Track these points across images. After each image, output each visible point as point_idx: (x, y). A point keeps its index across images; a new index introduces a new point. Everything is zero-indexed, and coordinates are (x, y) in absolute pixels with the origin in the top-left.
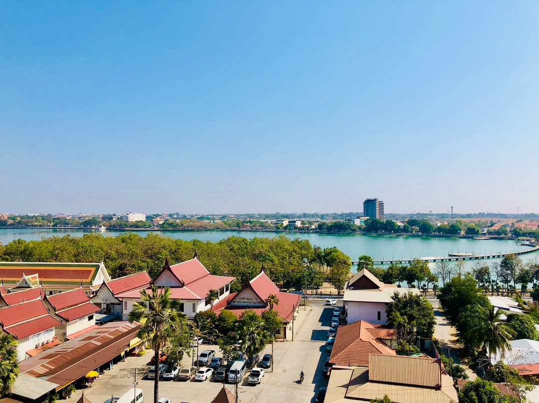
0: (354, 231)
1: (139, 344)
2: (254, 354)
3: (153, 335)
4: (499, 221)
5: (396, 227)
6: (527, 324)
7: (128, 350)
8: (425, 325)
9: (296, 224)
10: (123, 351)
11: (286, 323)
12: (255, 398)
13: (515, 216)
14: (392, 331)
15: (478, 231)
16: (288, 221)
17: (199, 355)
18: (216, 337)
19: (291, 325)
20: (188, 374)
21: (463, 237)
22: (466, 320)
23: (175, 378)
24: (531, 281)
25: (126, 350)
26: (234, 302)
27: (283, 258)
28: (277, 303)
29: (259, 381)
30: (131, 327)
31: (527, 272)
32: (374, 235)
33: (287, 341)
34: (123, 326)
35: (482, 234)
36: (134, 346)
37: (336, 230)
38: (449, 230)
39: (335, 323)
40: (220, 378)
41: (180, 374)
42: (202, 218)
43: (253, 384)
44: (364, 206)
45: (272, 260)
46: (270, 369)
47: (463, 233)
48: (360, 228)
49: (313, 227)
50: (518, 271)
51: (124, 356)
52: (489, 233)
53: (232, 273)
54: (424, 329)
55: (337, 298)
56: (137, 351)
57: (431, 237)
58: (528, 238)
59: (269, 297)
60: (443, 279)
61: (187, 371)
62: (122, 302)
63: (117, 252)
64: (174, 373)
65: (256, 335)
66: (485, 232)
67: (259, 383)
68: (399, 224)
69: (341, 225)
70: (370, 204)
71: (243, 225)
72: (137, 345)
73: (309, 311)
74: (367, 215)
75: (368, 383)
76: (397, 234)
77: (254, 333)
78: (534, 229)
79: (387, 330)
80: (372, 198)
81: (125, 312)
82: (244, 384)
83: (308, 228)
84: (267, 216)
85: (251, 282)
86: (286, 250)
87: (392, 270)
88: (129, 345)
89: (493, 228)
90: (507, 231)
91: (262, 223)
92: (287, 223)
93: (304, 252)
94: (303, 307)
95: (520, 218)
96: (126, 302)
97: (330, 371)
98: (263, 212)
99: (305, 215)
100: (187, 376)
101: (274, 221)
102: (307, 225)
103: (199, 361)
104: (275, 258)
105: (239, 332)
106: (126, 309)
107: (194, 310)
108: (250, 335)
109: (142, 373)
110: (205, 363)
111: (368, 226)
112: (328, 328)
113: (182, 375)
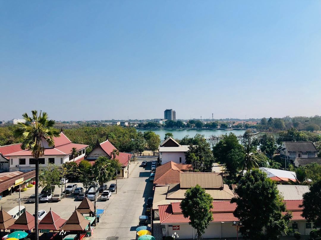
0: (159, 127)
1: (22, 183)
2: (104, 183)
3: (34, 145)
4: (237, 122)
5: (183, 125)
6: (263, 159)
7: (14, 186)
8: (208, 162)
9: (125, 124)
10: (10, 187)
11: (124, 167)
12: (106, 207)
13: (244, 120)
14: (190, 165)
15: (227, 126)
16: (120, 122)
17: (66, 187)
18: (78, 174)
19: (127, 168)
20: (59, 198)
21: (220, 129)
22: (231, 158)
23: (49, 201)
24: (259, 145)
25: (12, 186)
26: (89, 157)
27: (119, 137)
28: (118, 155)
29: (108, 198)
30: (15, 175)
31: (257, 140)
32: (170, 129)
33: (124, 178)
34: (10, 174)
35: (229, 128)
36: (18, 184)
37: (149, 127)
38: (212, 125)
39: (154, 168)
40: (81, 198)
41: (53, 198)
42: (64, 122)
43: (104, 200)
44: (165, 113)
45: (112, 137)
46: (115, 192)
47: (219, 127)
48: (163, 126)
49: (135, 126)
50: (252, 140)
51: (10, 190)
52: (233, 127)
53: (87, 143)
54: (208, 164)
55: (153, 157)
56: (20, 188)
57: (202, 129)
58: (252, 129)
59: (113, 151)
60: (213, 145)
61: (58, 196)
62: (9, 160)
63: (5, 135)
64: (49, 198)
65: (105, 170)
66: (231, 126)
67: (108, 199)
68: (184, 123)
69: (152, 124)
70: (168, 113)
71: (91, 126)
72: (20, 184)
73: (137, 164)
74: (166, 119)
75: (180, 190)
76: (183, 128)
77: (104, 169)
78: (255, 124)
79: (187, 165)
80: (169, 109)
81: (11, 166)
82: (98, 201)
83: (132, 126)
84: (106, 121)
85: (100, 144)
86: (122, 132)
87: (184, 140)
88: (14, 184)
89: (234, 124)
90: (242, 125)
91: (103, 124)
92: (120, 124)
93: (132, 134)
94: (133, 162)
95: (247, 121)
96: (12, 160)
97: (155, 188)
98: (104, 120)
99: (130, 120)
100: (58, 199)
101: (112, 123)
102: (132, 125)
103: (66, 190)
104: (114, 136)
105: (94, 169)
106: (12, 164)
107: (62, 162)
108: (101, 170)
109: (24, 200)
110: (70, 191)
111: (167, 124)
112: (149, 171)
113: (55, 198)
